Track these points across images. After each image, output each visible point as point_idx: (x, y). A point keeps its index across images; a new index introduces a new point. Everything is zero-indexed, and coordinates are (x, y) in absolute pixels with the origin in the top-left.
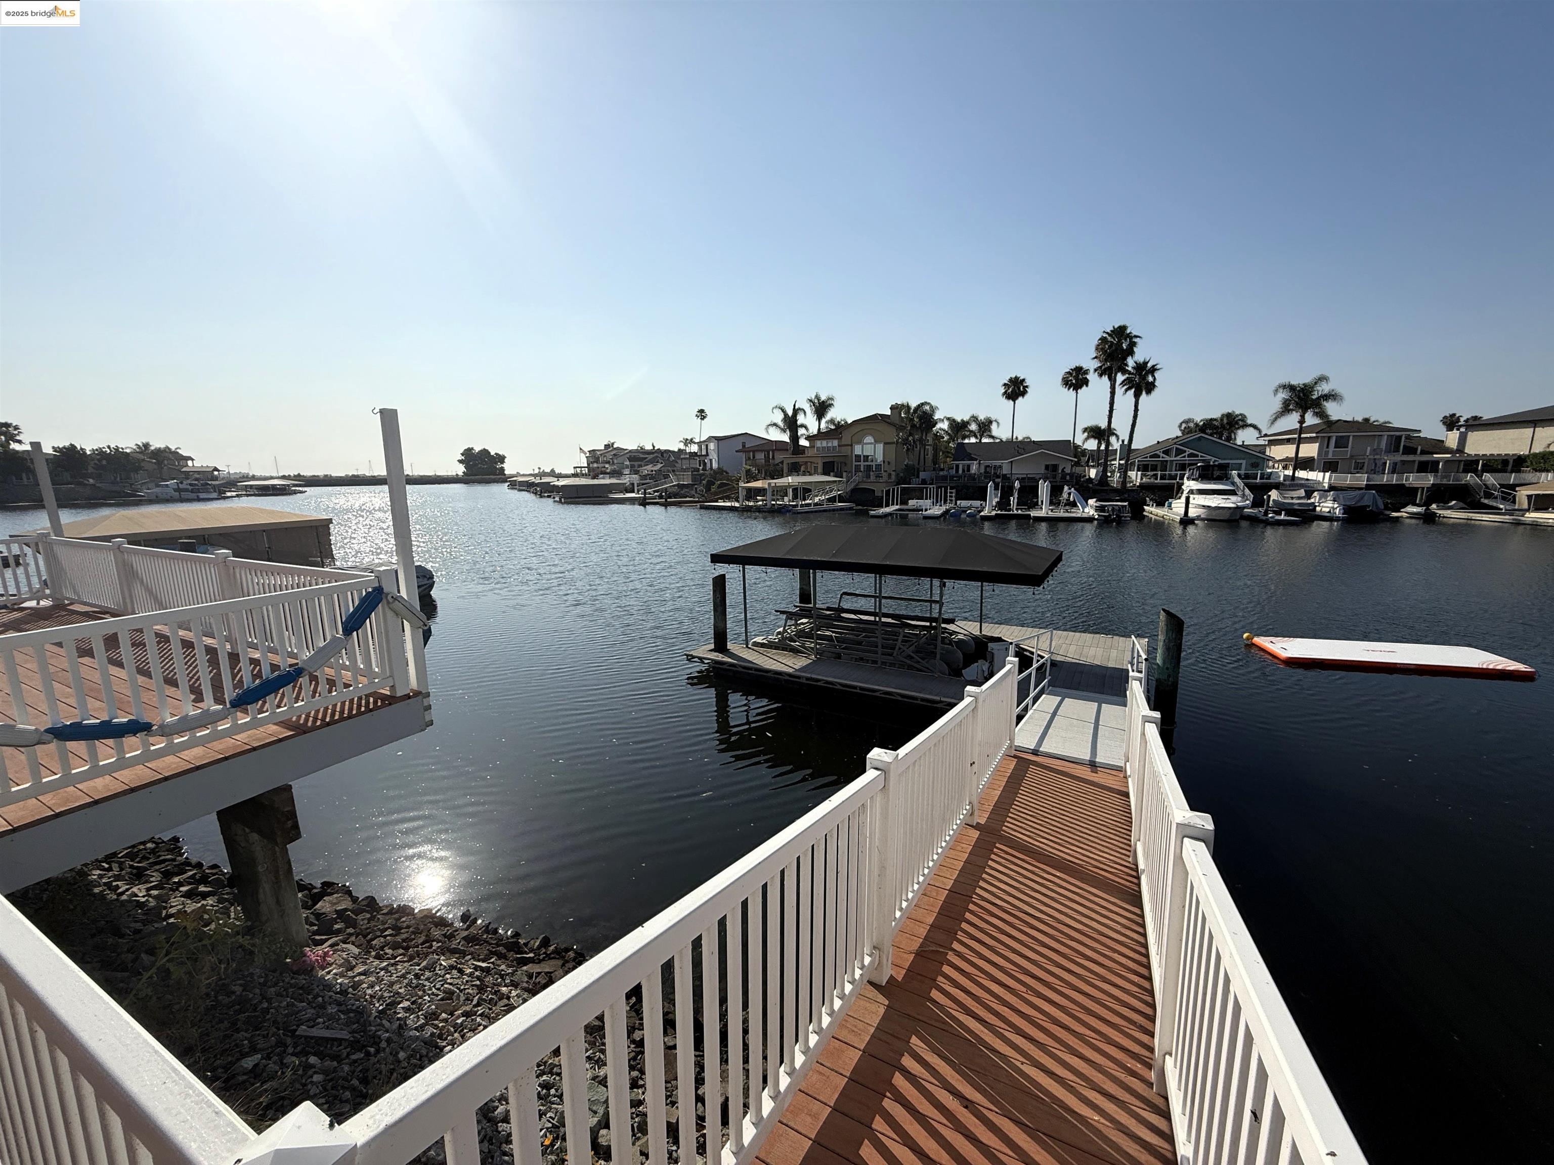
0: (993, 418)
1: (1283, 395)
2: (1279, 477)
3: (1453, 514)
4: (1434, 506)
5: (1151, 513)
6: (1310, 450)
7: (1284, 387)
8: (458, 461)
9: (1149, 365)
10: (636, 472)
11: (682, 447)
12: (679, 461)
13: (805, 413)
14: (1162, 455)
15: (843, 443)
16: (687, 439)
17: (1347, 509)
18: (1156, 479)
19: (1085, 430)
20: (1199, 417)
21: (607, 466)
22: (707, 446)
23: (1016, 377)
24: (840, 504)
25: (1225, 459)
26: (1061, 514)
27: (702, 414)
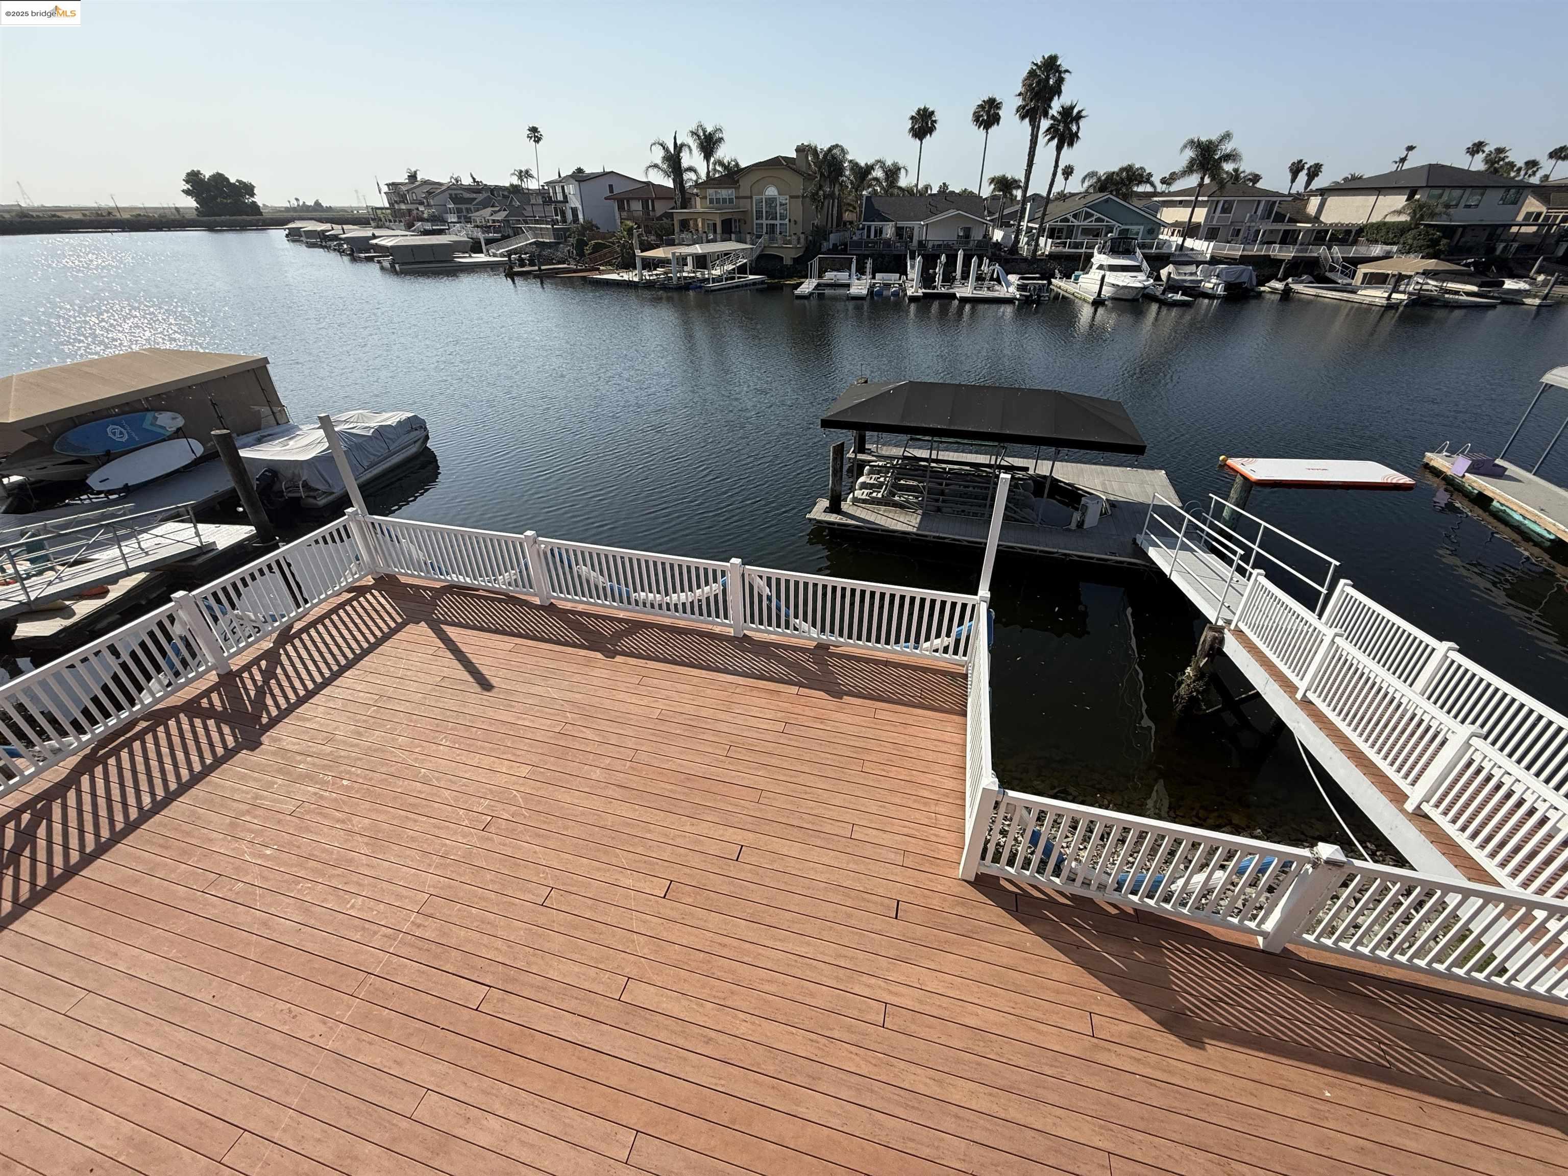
0: (901, 164)
1: (1190, 153)
2: (1171, 246)
3: (1304, 289)
4: (1290, 280)
5: (1060, 288)
6: (1200, 215)
7: (1192, 142)
8: (183, 191)
9: (1075, 111)
10: (468, 220)
11: (515, 181)
12: (529, 208)
13: (690, 150)
14: (1072, 219)
15: (741, 195)
16: (521, 172)
17: (1229, 287)
18: (1065, 247)
19: (992, 180)
20: (1103, 170)
21: (421, 208)
22: (563, 187)
23: (925, 108)
24: (751, 277)
25: (1126, 224)
26: (984, 293)
27: (535, 134)
